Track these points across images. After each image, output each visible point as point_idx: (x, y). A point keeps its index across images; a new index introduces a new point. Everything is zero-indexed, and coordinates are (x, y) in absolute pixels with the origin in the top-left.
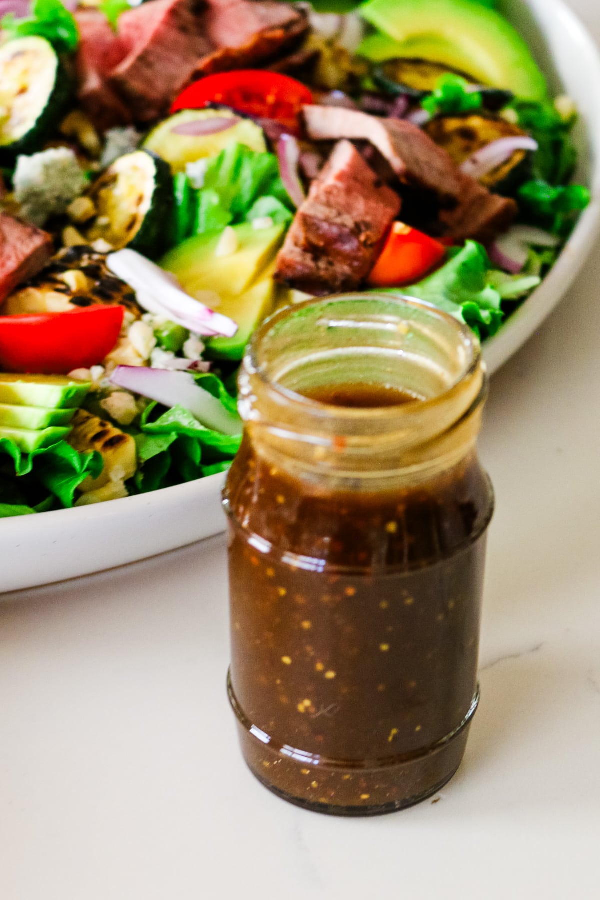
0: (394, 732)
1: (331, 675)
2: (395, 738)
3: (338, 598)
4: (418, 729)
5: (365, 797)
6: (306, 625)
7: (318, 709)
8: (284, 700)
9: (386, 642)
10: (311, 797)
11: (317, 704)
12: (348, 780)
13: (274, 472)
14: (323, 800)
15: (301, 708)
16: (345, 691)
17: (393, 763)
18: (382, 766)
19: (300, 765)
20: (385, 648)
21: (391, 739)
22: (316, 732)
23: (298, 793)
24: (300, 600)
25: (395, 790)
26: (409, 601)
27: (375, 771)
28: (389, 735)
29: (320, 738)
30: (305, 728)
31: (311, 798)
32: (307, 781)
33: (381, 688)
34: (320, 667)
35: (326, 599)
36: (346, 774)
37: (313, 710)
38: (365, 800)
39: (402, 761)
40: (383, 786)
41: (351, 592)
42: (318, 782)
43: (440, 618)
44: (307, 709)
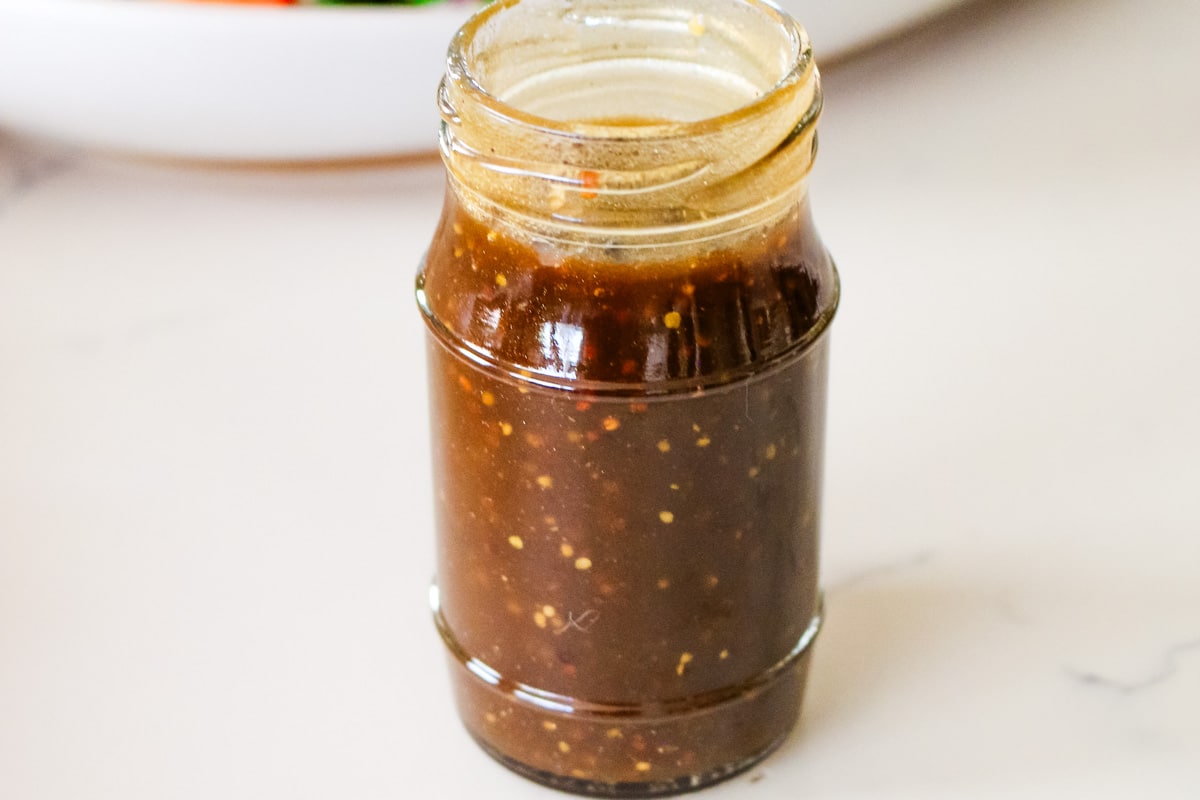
0: (686, 658)
1: (584, 563)
2: (687, 669)
3: (592, 436)
4: (724, 655)
5: (643, 766)
6: (544, 481)
7: (566, 619)
8: (514, 608)
9: (669, 509)
10: (559, 767)
11: (562, 613)
12: (616, 738)
13: (491, 237)
14: (578, 773)
15: (540, 620)
16: (607, 589)
17: (686, 710)
18: (670, 712)
19: (541, 715)
20: (667, 517)
21: (680, 670)
22: (564, 658)
23: (538, 759)
24: (533, 440)
25: (689, 756)
26: (704, 442)
27: (657, 721)
28: (678, 662)
29: (570, 669)
30: (547, 654)
31: (559, 769)
32: (551, 741)
33: (663, 584)
34: (567, 550)
35: (574, 437)
36: (613, 726)
37: (557, 622)
38: (642, 773)
39: (701, 706)
40: (672, 749)
41: (611, 425)
42: (569, 741)
43: (753, 472)
44: (548, 620)
